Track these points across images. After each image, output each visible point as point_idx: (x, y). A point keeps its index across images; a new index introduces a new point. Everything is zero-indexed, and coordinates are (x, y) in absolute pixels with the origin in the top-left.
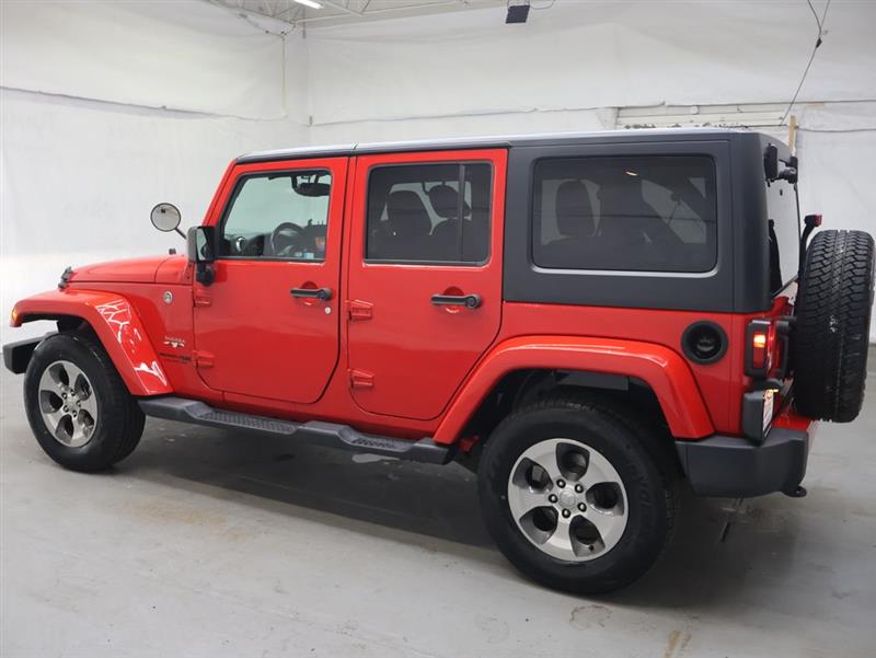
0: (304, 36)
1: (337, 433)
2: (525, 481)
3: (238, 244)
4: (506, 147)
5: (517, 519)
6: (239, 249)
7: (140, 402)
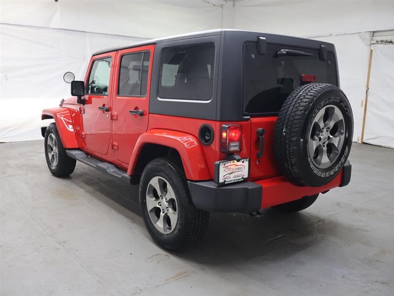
0: (234, 6)
1: (105, 167)
2: (152, 195)
3: (95, 89)
4: (154, 44)
5: (149, 211)
6: (95, 91)
7: (67, 151)
